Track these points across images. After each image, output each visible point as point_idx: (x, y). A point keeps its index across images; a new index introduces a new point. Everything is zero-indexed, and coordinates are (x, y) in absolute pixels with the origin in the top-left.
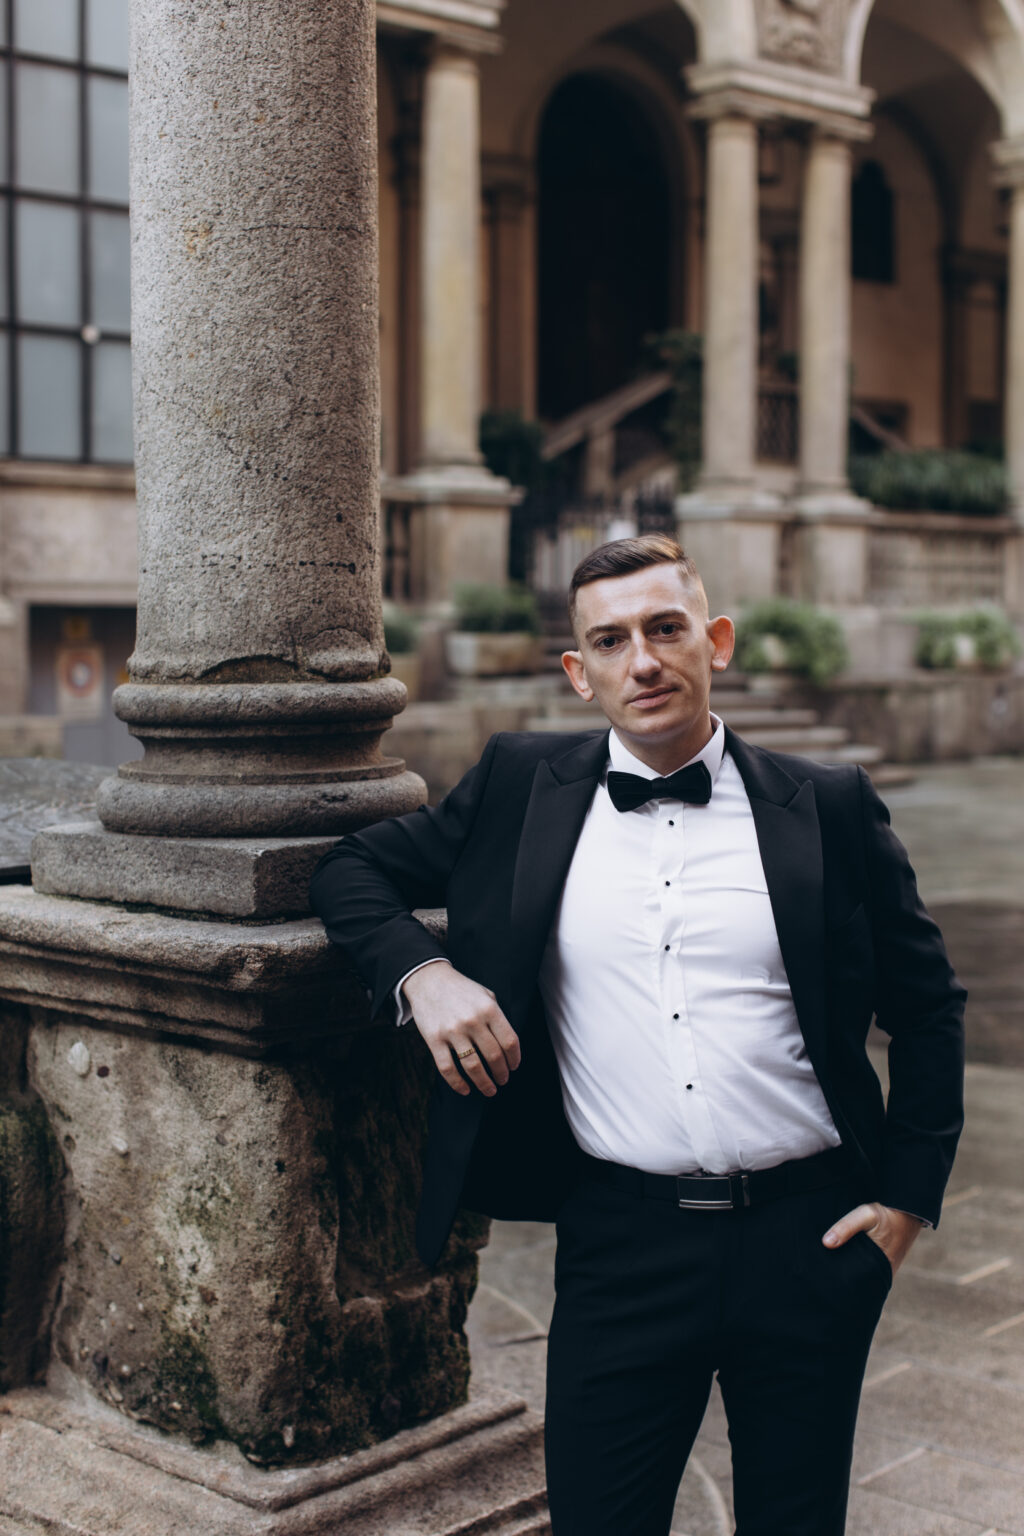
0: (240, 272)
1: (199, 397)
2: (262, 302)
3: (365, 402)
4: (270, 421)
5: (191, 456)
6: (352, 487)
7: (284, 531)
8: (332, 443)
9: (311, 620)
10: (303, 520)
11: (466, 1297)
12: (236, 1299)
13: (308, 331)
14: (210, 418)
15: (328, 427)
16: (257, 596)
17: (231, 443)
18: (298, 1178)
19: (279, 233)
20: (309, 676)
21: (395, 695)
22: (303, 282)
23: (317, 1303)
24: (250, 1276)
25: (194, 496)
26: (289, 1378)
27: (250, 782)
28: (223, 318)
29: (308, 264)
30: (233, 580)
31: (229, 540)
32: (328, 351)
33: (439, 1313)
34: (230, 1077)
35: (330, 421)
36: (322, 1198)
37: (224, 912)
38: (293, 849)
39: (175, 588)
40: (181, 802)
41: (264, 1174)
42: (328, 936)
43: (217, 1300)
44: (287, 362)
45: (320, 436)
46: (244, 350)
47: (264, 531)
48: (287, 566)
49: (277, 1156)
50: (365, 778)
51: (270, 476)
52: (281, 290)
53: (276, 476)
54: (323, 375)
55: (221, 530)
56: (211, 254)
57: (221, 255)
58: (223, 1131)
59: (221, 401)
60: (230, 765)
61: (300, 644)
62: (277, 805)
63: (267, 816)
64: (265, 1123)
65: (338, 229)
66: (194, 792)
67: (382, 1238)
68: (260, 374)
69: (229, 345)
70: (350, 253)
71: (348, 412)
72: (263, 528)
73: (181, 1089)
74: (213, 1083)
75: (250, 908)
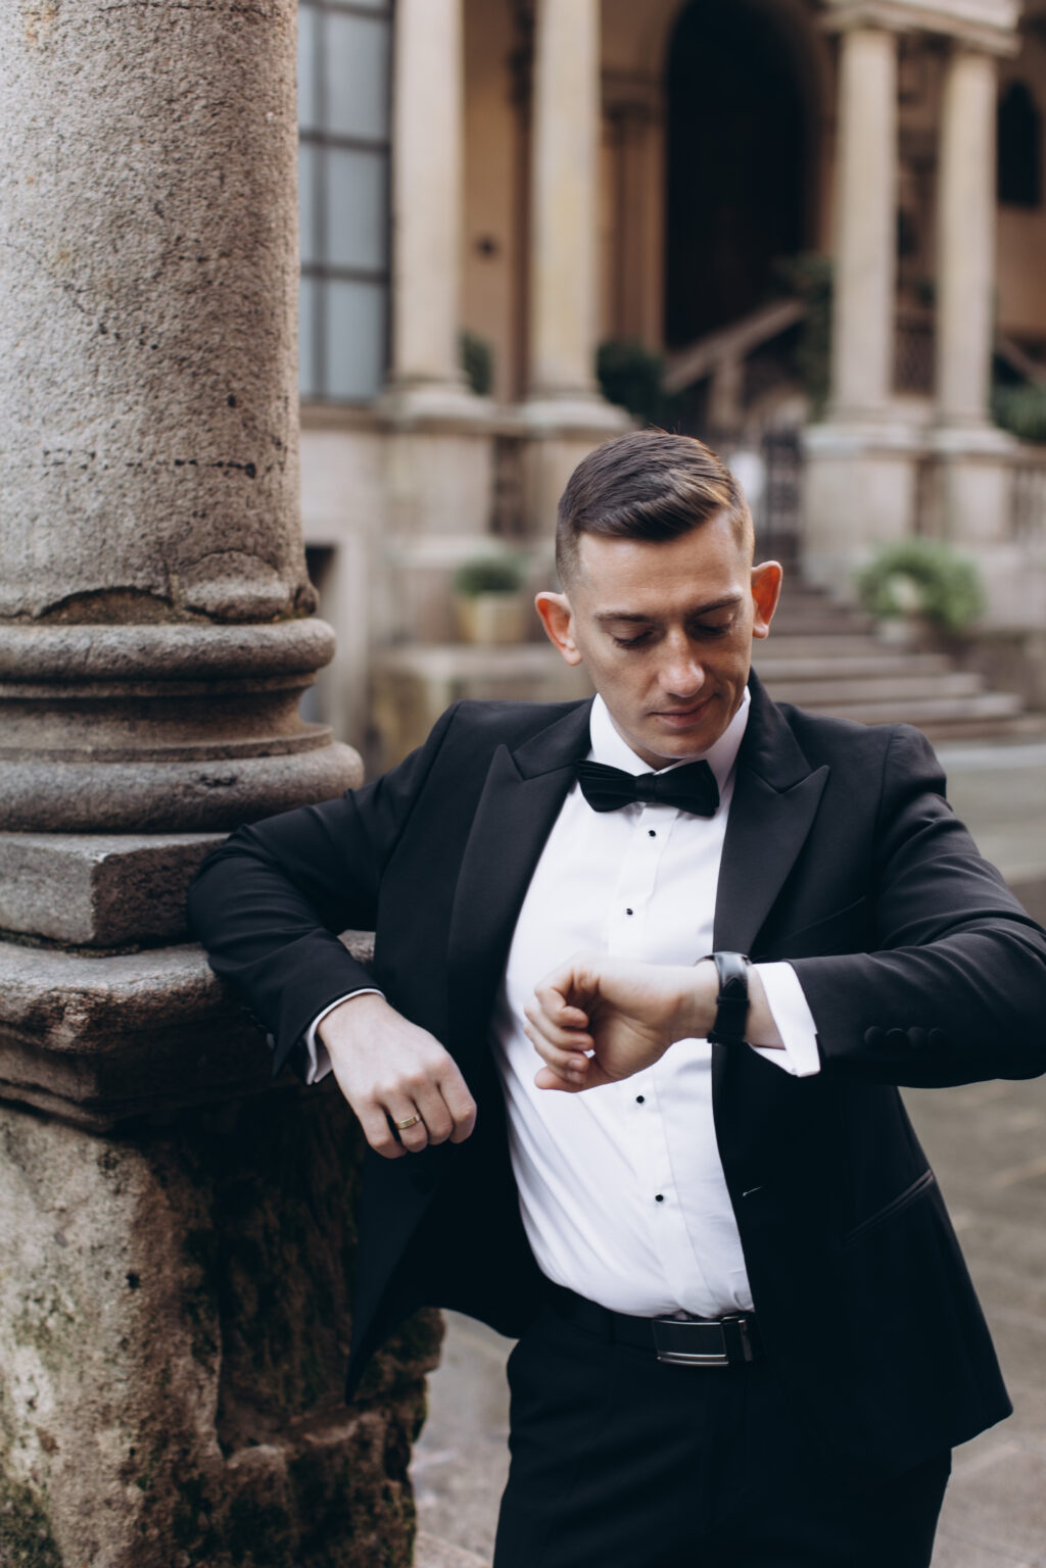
0: (94, 66)
1: (40, 237)
2: (123, 107)
3: (271, 245)
4: (134, 269)
5: (29, 317)
6: (250, 361)
7: (153, 417)
8: (221, 299)
9: (191, 540)
10: (180, 403)
11: (409, 1434)
12: (80, 1450)
13: (187, 146)
14: (54, 265)
15: (216, 277)
16: (117, 507)
17: (81, 299)
18: (158, 1295)
19: (148, 14)
20: (188, 615)
21: (312, 641)
22: (181, 80)
23: (190, 1458)
24: (98, 1423)
25: (33, 370)
26: (149, 1556)
27: (104, 758)
28: (71, 129)
29: (188, 55)
30: (84, 485)
31: (80, 430)
32: (217, 173)
33: (369, 1459)
34: (70, 1157)
35: (218, 269)
36: (197, 1320)
37: (57, 937)
38: (151, 853)
39: (11, 494)
40: (9, 785)
41: (112, 1291)
42: (212, 967)
43: (58, 1448)
44: (158, 187)
45: (203, 288)
46: (99, 172)
47: (126, 417)
48: (158, 467)
49: (128, 1267)
50: (265, 754)
51: (133, 343)
52: (151, 90)
53: (142, 343)
54: (209, 206)
55: (67, 416)
56: (56, 43)
57: (70, 45)
58: (63, 1228)
59: (69, 241)
60: (80, 735)
61: (175, 572)
62: (137, 791)
63: (123, 805)
64: (113, 1222)
65: (232, 10)
66: (27, 772)
67: (286, 1367)
68: (120, 204)
69: (79, 166)
70: (249, 42)
71: (246, 257)
72: (124, 413)
73: (14, 1167)
74: (49, 1164)
75: (87, 933)
